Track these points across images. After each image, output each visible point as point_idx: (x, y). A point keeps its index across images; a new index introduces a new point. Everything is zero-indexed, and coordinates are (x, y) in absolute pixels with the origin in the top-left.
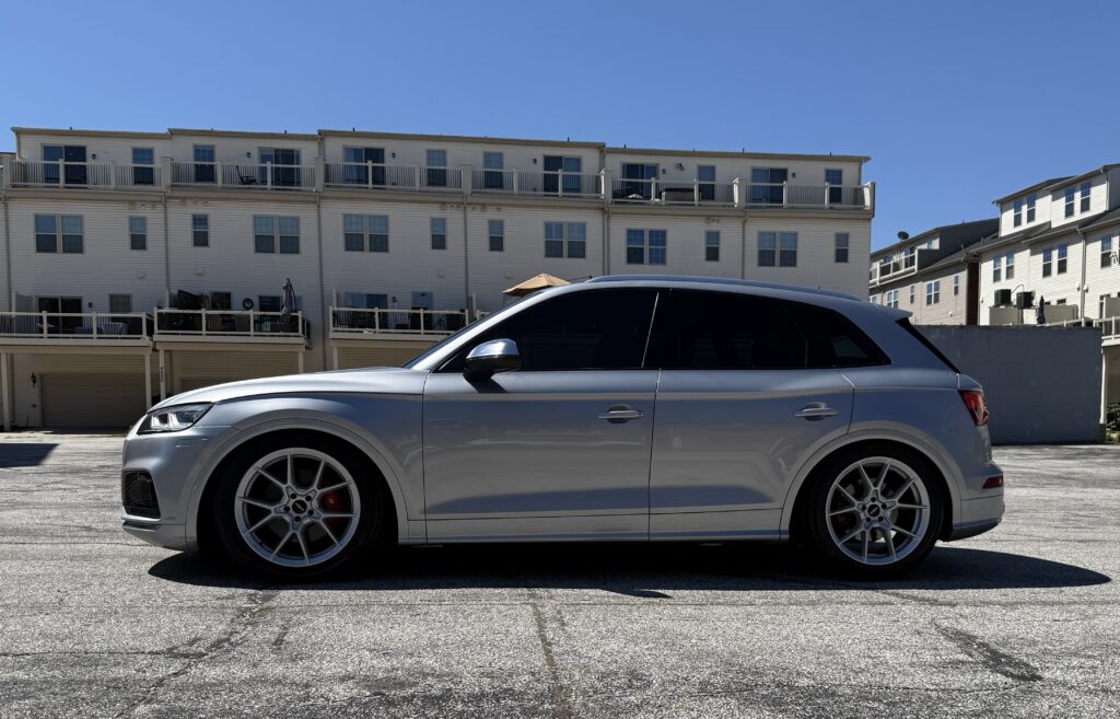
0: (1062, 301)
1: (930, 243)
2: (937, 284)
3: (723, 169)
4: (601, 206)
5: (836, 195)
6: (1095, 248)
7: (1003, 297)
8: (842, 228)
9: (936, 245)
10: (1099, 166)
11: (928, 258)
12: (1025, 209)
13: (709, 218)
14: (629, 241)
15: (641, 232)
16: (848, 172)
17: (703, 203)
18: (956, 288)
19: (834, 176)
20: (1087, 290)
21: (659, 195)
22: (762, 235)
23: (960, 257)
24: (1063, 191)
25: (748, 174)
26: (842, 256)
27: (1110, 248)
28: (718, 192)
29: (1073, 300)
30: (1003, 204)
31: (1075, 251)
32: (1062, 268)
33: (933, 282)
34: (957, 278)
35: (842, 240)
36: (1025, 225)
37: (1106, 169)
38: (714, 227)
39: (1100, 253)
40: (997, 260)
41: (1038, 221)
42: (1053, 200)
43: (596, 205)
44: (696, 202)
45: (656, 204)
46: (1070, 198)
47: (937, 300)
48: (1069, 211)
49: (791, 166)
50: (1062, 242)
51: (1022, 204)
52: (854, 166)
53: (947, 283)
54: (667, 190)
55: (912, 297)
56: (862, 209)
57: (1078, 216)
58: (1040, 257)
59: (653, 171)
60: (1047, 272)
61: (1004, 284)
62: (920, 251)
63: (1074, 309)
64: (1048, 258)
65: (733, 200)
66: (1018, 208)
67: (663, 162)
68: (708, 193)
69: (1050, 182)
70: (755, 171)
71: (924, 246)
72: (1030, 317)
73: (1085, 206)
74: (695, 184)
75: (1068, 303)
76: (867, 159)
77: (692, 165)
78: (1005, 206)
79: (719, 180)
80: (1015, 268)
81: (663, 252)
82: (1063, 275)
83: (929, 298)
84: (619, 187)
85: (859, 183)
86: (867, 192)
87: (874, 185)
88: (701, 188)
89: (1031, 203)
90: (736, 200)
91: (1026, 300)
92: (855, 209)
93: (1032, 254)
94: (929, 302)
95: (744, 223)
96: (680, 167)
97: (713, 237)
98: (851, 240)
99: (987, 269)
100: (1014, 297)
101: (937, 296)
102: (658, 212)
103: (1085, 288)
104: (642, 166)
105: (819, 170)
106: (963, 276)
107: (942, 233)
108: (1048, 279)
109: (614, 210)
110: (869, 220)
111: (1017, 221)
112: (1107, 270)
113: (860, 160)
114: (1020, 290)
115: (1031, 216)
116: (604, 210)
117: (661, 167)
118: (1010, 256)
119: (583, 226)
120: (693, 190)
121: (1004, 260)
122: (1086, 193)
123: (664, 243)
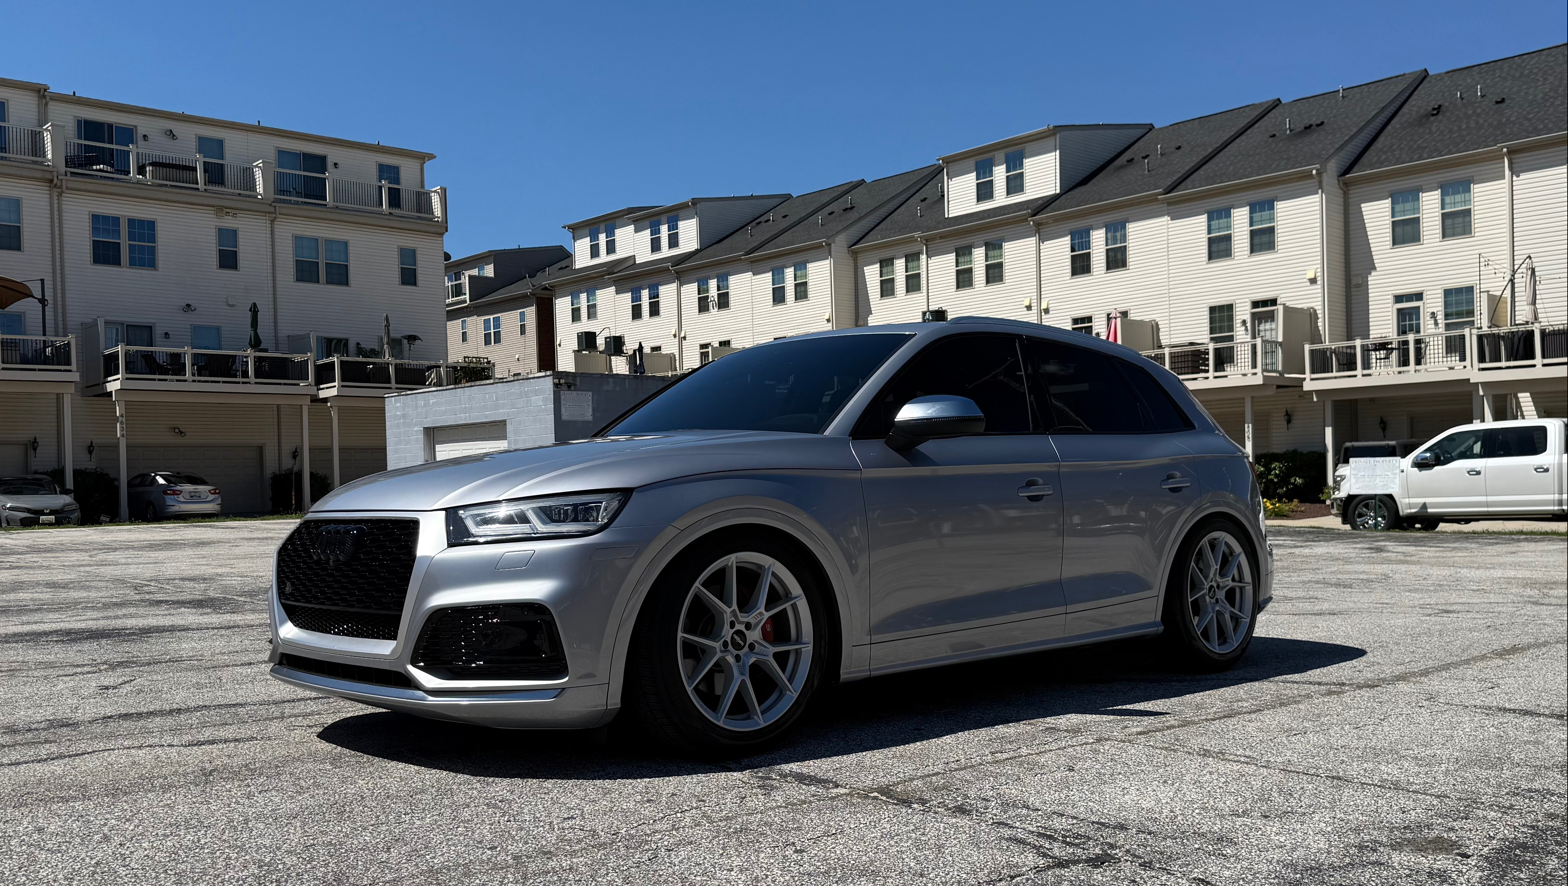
0: (657, 349)
1: (481, 269)
2: (497, 320)
3: (235, 144)
4: (49, 176)
5: (395, 198)
6: (691, 291)
7: (587, 340)
8: (409, 241)
9: (489, 271)
10: (686, 198)
11: (479, 286)
12: (602, 238)
13: (220, 210)
14: (95, 230)
15: (116, 220)
16: (408, 171)
17: (210, 187)
18: (523, 327)
19: (389, 173)
20: (685, 338)
21: (141, 170)
22: (298, 240)
23: (524, 288)
24: (647, 223)
25: (272, 157)
26: (409, 277)
27: (707, 291)
28: (229, 175)
29: (670, 348)
30: (577, 230)
31: (667, 292)
32: (655, 310)
33: (491, 317)
34: (522, 315)
35: (408, 257)
36: (604, 258)
37: (695, 202)
38: (229, 223)
39: (696, 296)
40: (575, 296)
41: (620, 254)
42: (636, 231)
43: (38, 175)
44: (201, 185)
45: (139, 182)
46: (655, 231)
47: (498, 340)
48: (655, 246)
49: (333, 154)
50: (653, 280)
51: (599, 232)
52: (414, 164)
53: (509, 320)
54: (153, 164)
55: (464, 334)
56: (431, 220)
57: (666, 252)
58: (628, 295)
59: (128, 135)
60: (637, 313)
61: (585, 325)
62: (471, 277)
63: (672, 357)
64: (636, 298)
65: (253, 187)
66: (594, 237)
67: (143, 125)
68: (215, 174)
69: (631, 210)
70: (283, 155)
71: (475, 272)
72: (620, 366)
73: (674, 241)
74: (199, 162)
75: (664, 351)
76: (431, 157)
77: (188, 134)
78: (577, 233)
79: (231, 159)
80: (598, 307)
81: (152, 251)
82: (655, 319)
83: (487, 337)
84: (72, 152)
85: (423, 187)
86: (436, 201)
87: (444, 190)
88: (207, 167)
89: (610, 233)
90: (260, 189)
91: (616, 345)
92: (419, 218)
93: (618, 292)
94: (487, 342)
95: (272, 221)
96: (171, 134)
97: (228, 237)
98: (419, 257)
99: (562, 306)
100: (600, 342)
101: (497, 335)
102: (140, 193)
103: (682, 335)
104: (110, 126)
105: (370, 163)
106: (531, 312)
107: (497, 257)
108: (638, 323)
109: (70, 185)
110: (442, 234)
111: (595, 252)
112: (704, 316)
113: (423, 158)
114: (606, 334)
115: (611, 248)
116: (51, 181)
117: (141, 131)
118: (591, 293)
119: (16, 204)
120: (195, 169)
121: (583, 296)
122: (673, 227)
123: (152, 238)
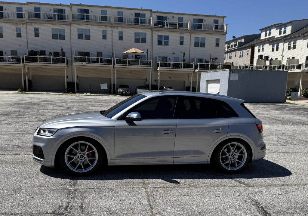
0: (277, 59)
1: (241, 40)
2: (243, 52)
3: (185, 18)
4: (151, 28)
5: (216, 27)
6: (287, 44)
7: (261, 57)
8: (218, 37)
9: (243, 40)
10: (289, 21)
11: (240, 44)
12: (268, 32)
13: (181, 33)
14: (158, 38)
15: (162, 36)
16: (220, 20)
17: (179, 28)
18: (248, 54)
19: (216, 22)
20: (284, 56)
21: (167, 26)
22: (195, 38)
23: (249, 44)
24: (279, 27)
25: (192, 20)
26: (217, 45)
27: (291, 44)
28: (184, 25)
29: (280, 59)
30: (262, 30)
31: (281, 45)
32: (277, 49)
33: (242, 51)
34: (248, 50)
35: (218, 40)
36: (268, 37)
37: (291, 22)
38: (182, 35)
39: (288, 46)
40: (259, 46)
41: (272, 36)
42: (276, 30)
43: (149, 28)
44: (178, 28)
45: (166, 28)
46: (281, 30)
47: (242, 57)
48: (280, 33)
49: (204, 18)
50: (278, 42)
51: (267, 30)
52: (222, 19)
53: (245, 52)
54: (169, 24)
55: (236, 55)
56: (223, 32)
57: (283, 35)
58: (271, 46)
59: (165, 18)
60: (273, 50)
61: (261, 53)
62: (238, 42)
63: (280, 61)
64: (273, 46)
65: (188, 27)
66: (266, 32)
67: (169, 16)
68: (181, 25)
69: (275, 25)
70: (194, 19)
71: (240, 41)
73: (285, 32)
74: (177, 22)
75: (278, 60)
76: (225, 17)
77: (177, 17)
78: (263, 31)
79: (184, 22)
80: (264, 49)
81: (168, 42)
82: (277, 52)
83: (240, 56)
84: (155, 23)
85: (223, 24)
86: (225, 27)
87: (227, 25)
88: (179, 24)
89: (270, 30)
90: (189, 28)
91: (267, 58)
92: (222, 31)
93: (269, 45)
94: (240, 57)
95: (191, 34)
96: (173, 17)
97: (182, 38)
98: (220, 40)
99: (256, 48)
100: (263, 57)
101: (242, 55)
102: (166, 30)
103: (283, 55)
104: (163, 17)
105: (212, 20)
106: (250, 50)
107: (245, 37)
108: (273, 52)
109: (154, 29)
110: (225, 35)
111: (266, 35)
112: (289, 51)
113: (224, 17)
114: (265, 55)
115: (270, 34)
116: (152, 29)
117: (168, 17)
118: (263, 45)
119: (145, 34)
120: (177, 24)
121: (261, 46)
122: (285, 28)
123: (168, 39)
